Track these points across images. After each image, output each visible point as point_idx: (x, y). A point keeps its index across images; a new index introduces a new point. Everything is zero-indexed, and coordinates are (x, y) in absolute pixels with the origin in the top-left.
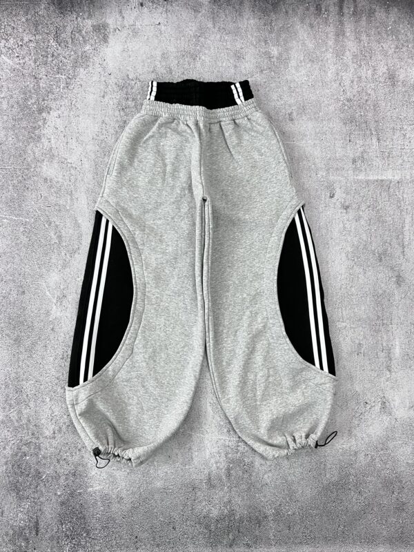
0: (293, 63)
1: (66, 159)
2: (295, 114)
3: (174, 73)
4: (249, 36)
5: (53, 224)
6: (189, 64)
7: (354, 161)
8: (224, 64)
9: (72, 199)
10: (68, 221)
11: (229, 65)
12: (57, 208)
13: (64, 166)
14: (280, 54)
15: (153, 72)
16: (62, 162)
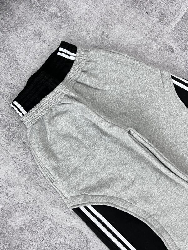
0: (71, 5)
1: (19, 203)
2: (105, 31)
3: (16, 84)
4: (30, 17)
5: (57, 246)
6: (18, 69)
7: (161, 21)
8: (37, 47)
9: (50, 220)
10: (63, 233)
11: (39, 44)
12: (48, 235)
13: (22, 208)
14: (59, 7)
15: (3, 98)
16: (18, 207)
